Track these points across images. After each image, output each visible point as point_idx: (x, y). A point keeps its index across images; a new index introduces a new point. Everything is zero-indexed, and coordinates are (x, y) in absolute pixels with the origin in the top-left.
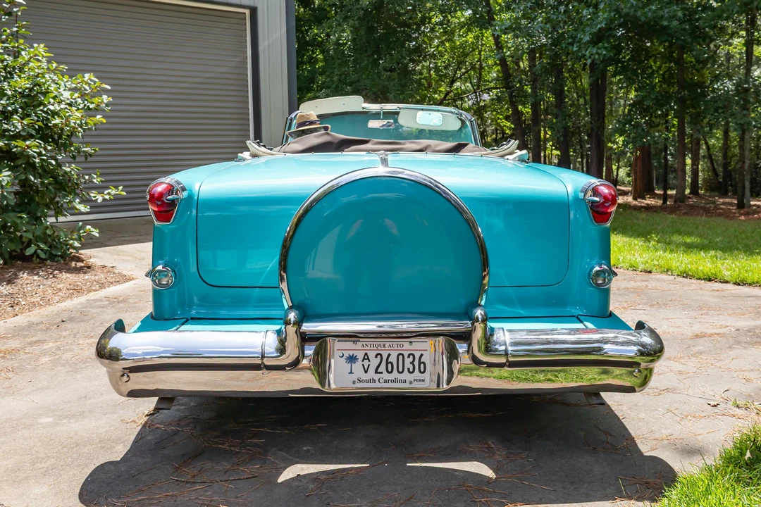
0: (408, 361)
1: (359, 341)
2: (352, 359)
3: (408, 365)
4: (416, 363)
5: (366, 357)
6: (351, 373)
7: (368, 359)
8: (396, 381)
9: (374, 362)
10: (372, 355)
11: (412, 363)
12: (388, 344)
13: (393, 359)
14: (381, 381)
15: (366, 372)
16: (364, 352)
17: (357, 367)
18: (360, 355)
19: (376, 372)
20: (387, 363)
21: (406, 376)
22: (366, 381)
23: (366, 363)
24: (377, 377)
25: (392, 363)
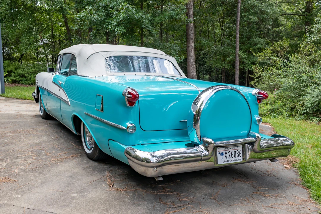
0: (237, 153)
1: (223, 148)
2: (222, 154)
3: (237, 155)
4: (239, 154)
5: (226, 153)
6: (222, 159)
7: (227, 154)
8: (234, 160)
9: (228, 154)
10: (227, 152)
11: (238, 154)
12: (231, 148)
13: (233, 153)
14: (231, 161)
15: (226, 158)
16: (225, 151)
17: (224, 156)
18: (224, 152)
19: (229, 158)
20: (232, 154)
21: (237, 158)
22: (226, 161)
23: (226, 155)
24: (229, 159)
25: (233, 154)
